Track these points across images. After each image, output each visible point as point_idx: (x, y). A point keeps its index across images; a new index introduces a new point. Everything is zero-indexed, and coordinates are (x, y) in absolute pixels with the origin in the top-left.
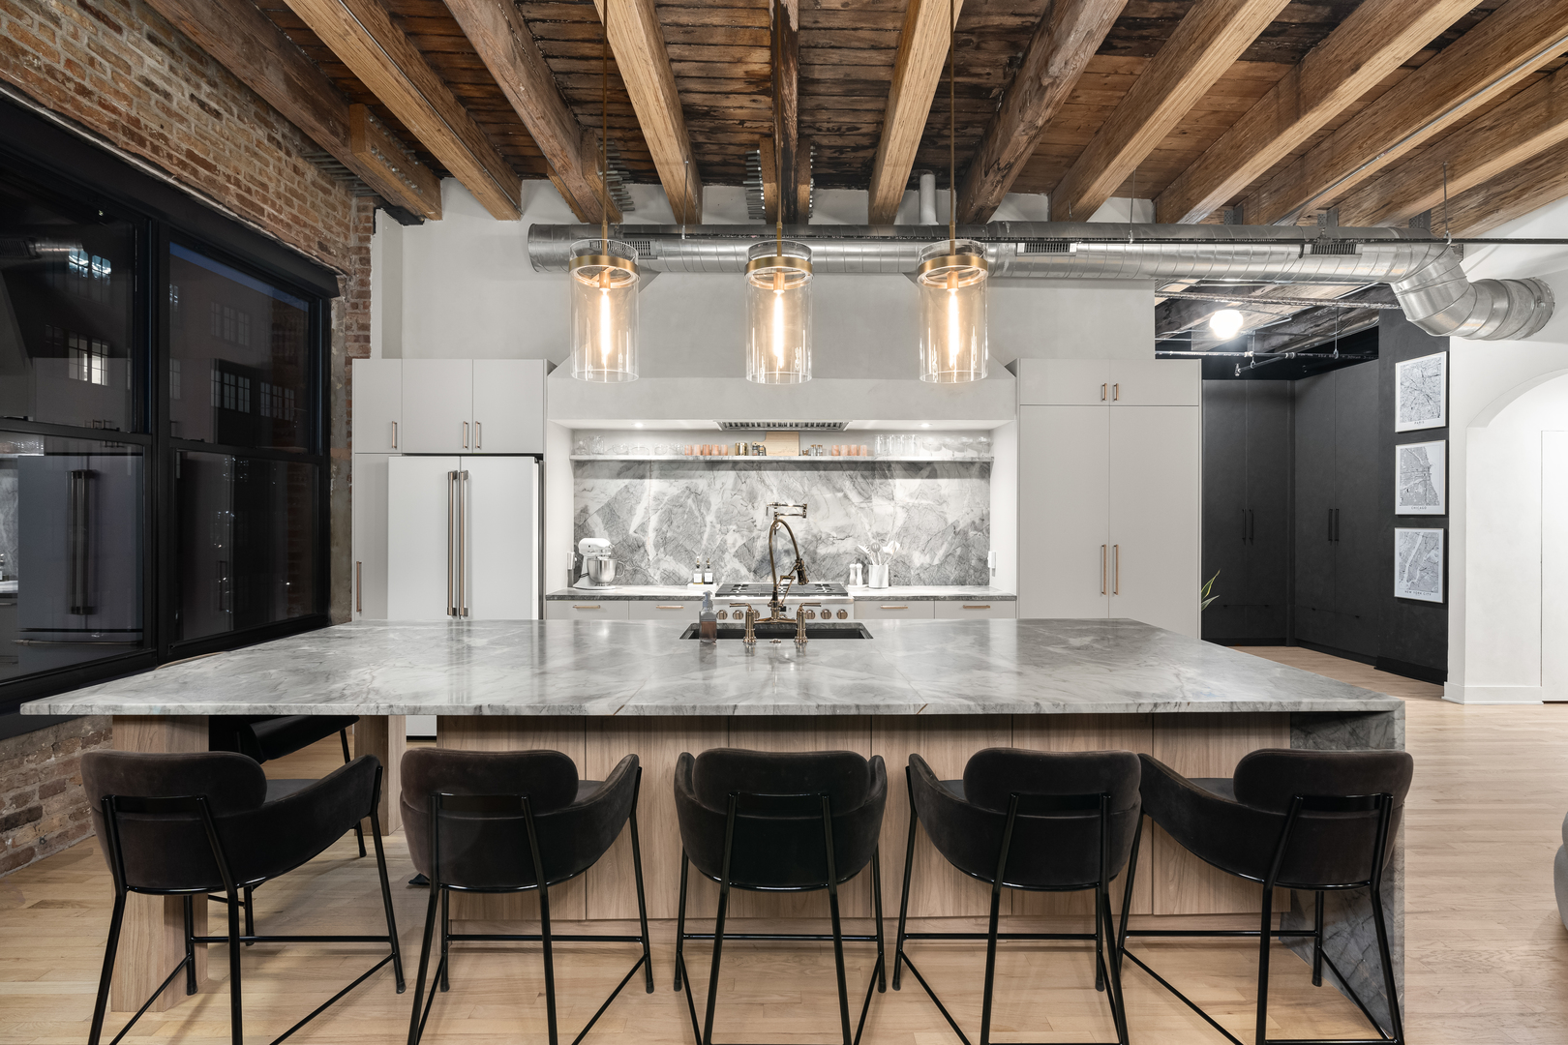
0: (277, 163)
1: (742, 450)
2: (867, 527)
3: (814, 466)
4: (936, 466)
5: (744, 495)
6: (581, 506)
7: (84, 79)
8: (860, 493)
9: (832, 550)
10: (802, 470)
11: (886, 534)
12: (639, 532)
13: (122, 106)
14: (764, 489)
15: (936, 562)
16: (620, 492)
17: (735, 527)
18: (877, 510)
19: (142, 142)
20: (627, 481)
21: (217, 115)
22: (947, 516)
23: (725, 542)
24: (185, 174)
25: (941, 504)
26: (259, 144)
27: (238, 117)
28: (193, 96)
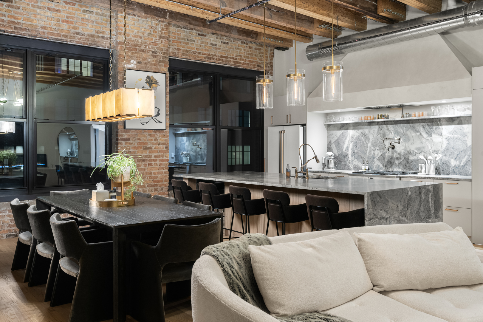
0: (244, 48)
1: (379, 117)
2: (430, 148)
3: (408, 122)
4: (462, 119)
5: (381, 135)
6: (329, 141)
7: (199, 51)
8: (427, 133)
9: (415, 158)
10: (403, 124)
11: (438, 151)
12: (346, 150)
13: (206, 53)
14: (389, 132)
15: (462, 164)
16: (340, 135)
17: (378, 148)
18: (434, 140)
19: (210, 59)
20: (343, 131)
21: (228, 43)
22: (467, 142)
23: (374, 154)
24: (220, 62)
25: (464, 137)
26: (239, 45)
27: (233, 41)
28: (222, 42)
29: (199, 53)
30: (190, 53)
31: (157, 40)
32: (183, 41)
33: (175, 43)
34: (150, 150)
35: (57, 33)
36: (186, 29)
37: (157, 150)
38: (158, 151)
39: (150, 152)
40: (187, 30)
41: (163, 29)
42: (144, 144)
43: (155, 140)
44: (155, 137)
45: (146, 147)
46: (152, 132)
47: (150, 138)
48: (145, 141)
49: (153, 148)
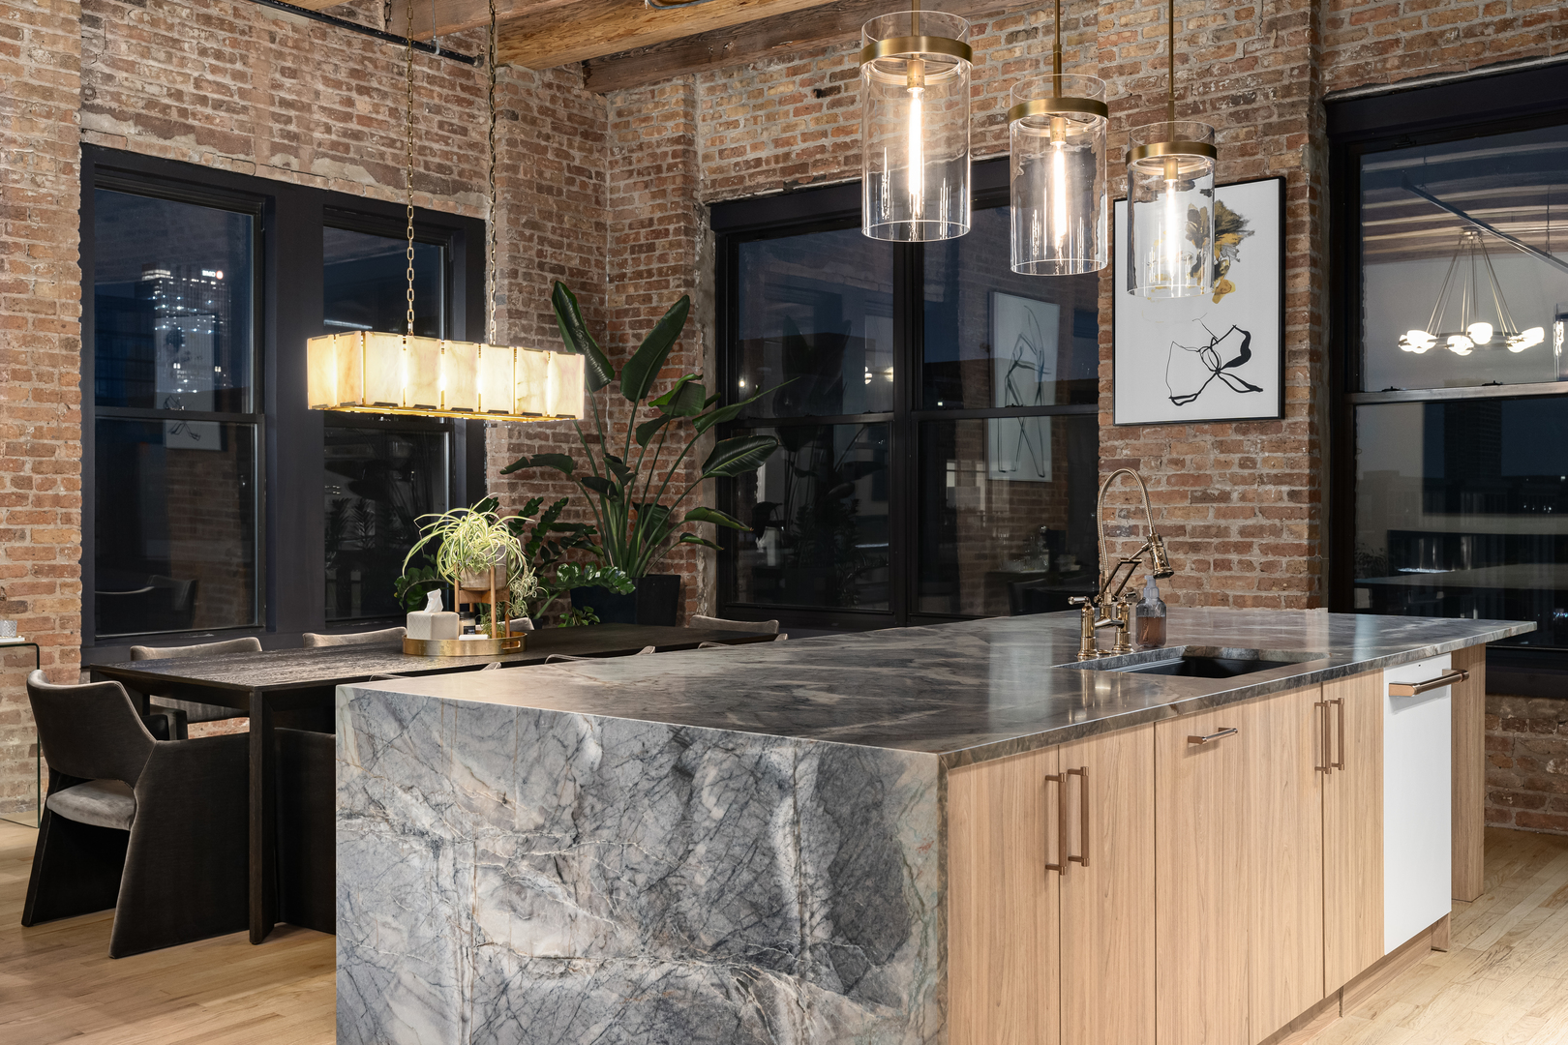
7: (1505, 12)
29: (1506, 25)
30: (1448, 41)
31: (1257, 46)
33: (1367, 24)
34: (1222, 505)
37: (1251, 505)
38: (1257, 511)
39: (1220, 514)
42: (1197, 479)
43: (1242, 466)
44: (1243, 451)
45: (1204, 493)
46: (1230, 431)
47: (1222, 457)
48: (1199, 468)
49: (1235, 496)
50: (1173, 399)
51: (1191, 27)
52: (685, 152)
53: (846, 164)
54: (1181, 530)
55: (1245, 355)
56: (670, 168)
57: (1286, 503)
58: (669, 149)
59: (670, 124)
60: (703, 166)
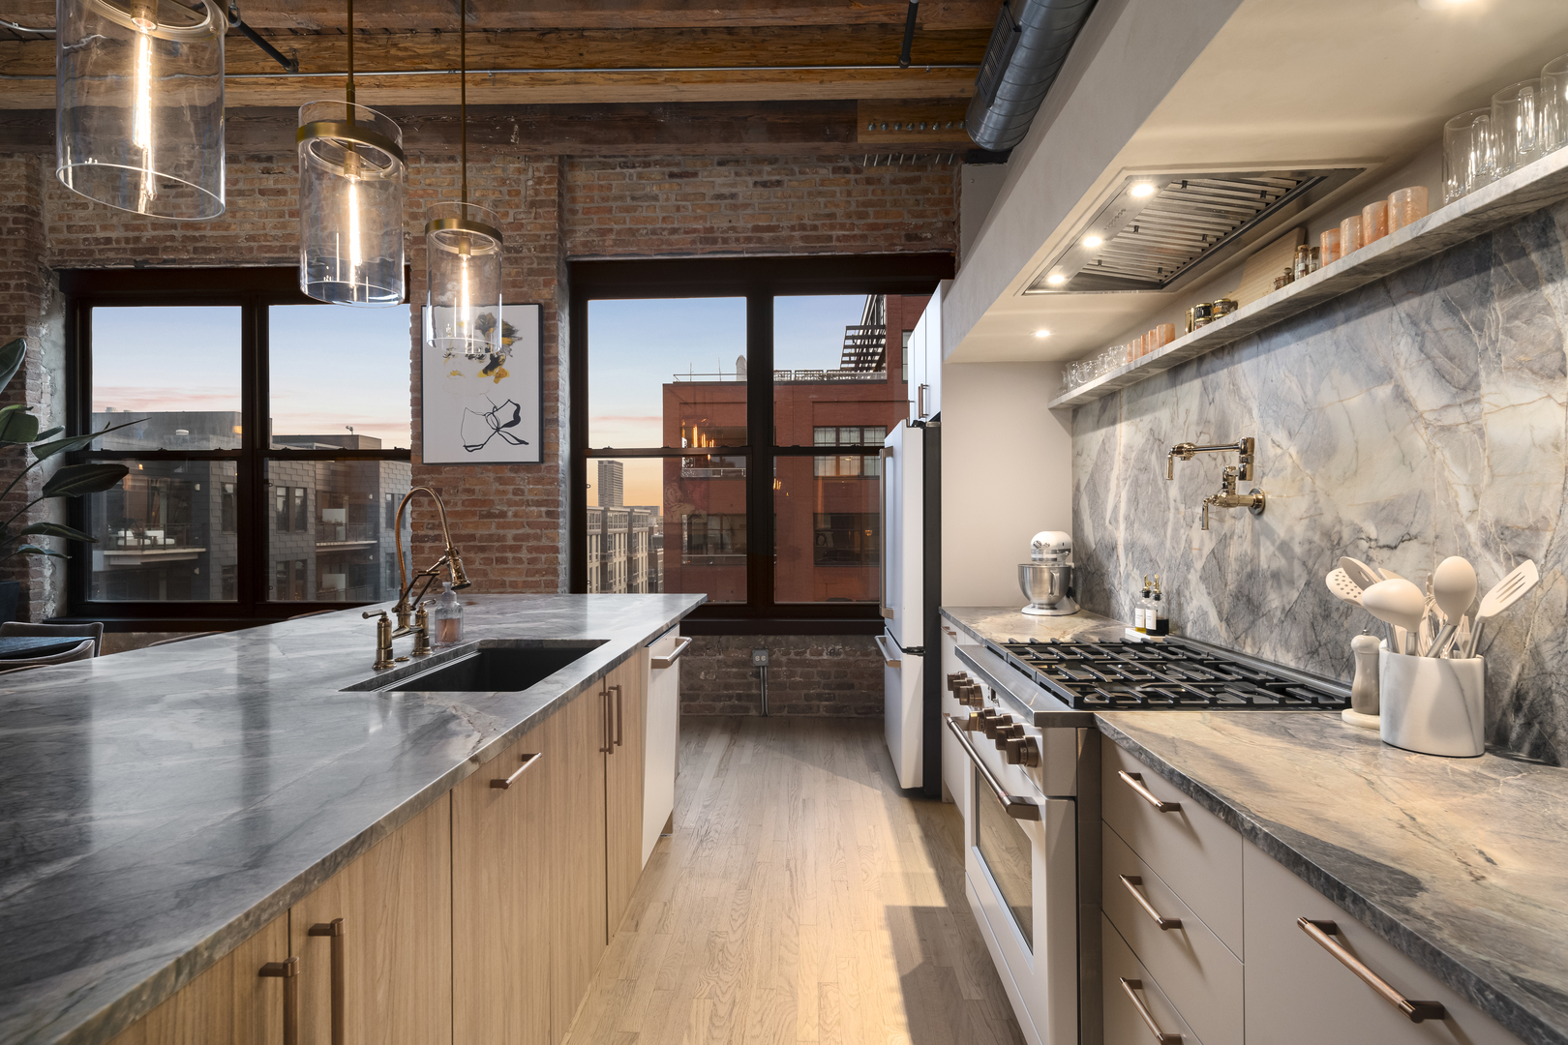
0: (845, 188)
6: (1076, 479)
7: (674, 223)
12: (1112, 521)
13: (699, 226)
16: (1099, 452)
19: (714, 241)
20: (1104, 432)
21: (779, 183)
24: (752, 245)
26: (823, 182)
27: (800, 173)
28: (756, 184)
29: (674, 231)
30: (641, 235)
31: (523, 216)
32: (619, 203)
33: (593, 216)
34: (501, 520)
35: (278, 244)
36: (628, 167)
37: (521, 520)
38: (525, 524)
39: (500, 526)
40: (632, 171)
41: (539, 181)
42: (484, 503)
43: (514, 494)
44: (515, 484)
45: (489, 512)
46: (506, 471)
47: (501, 488)
48: (485, 494)
49: (510, 514)
50: (466, 447)
51: (477, 195)
52: (27, 221)
53: (194, 253)
54: (472, 537)
55: (516, 420)
56: (10, 232)
57: (544, 519)
58: (11, 216)
59: (11, 194)
60: (49, 236)
